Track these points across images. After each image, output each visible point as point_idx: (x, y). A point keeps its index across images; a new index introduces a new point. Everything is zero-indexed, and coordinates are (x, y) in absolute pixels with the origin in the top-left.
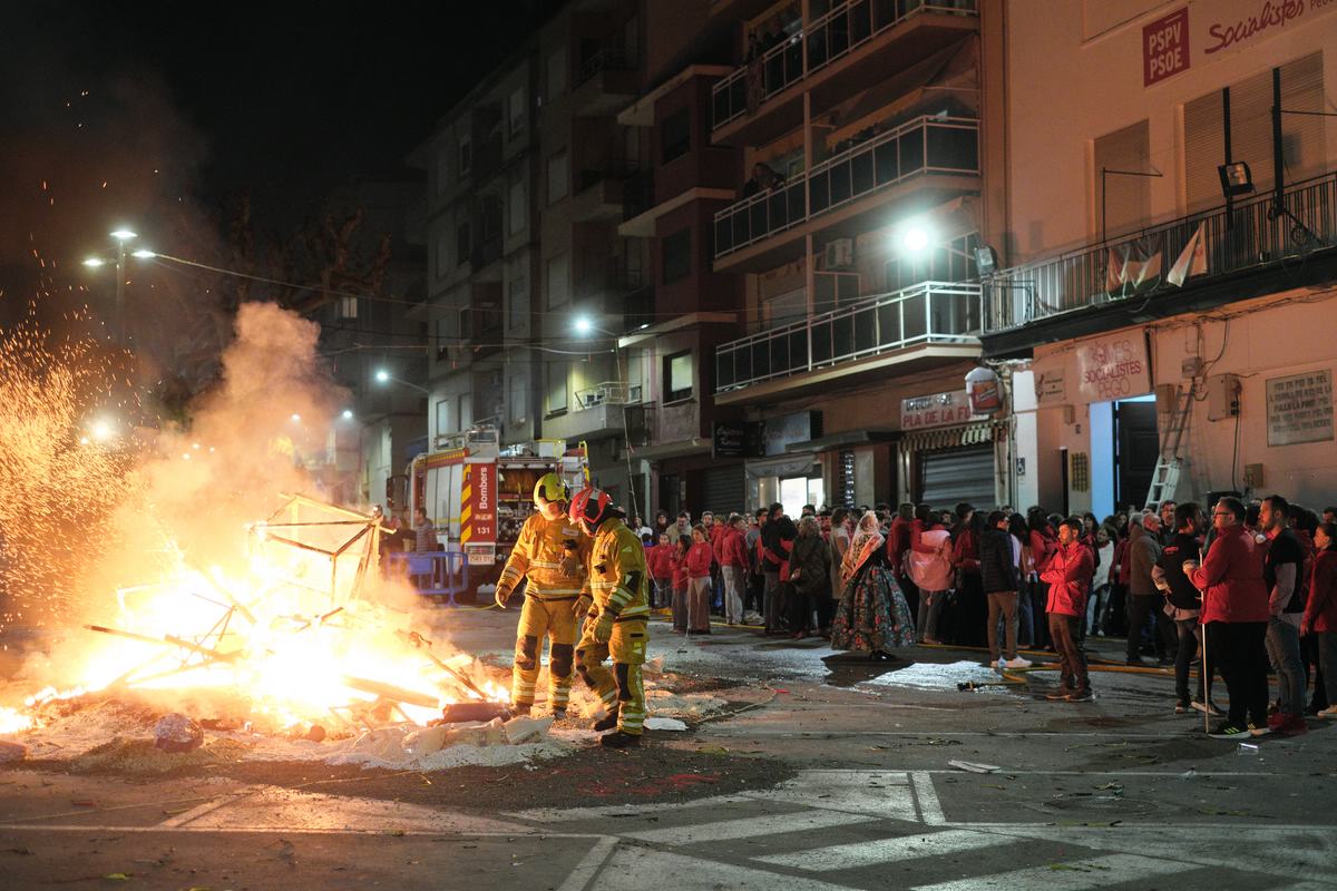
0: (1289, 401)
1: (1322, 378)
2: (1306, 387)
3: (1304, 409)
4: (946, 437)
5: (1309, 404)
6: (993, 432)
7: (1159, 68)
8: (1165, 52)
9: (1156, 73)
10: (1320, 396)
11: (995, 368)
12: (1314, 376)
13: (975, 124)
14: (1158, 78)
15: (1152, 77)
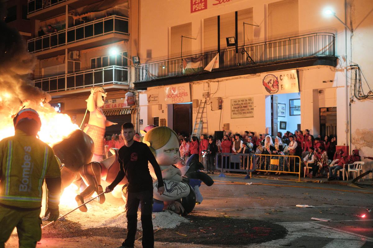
0: (239, 106)
1: (250, 100)
2: (245, 102)
3: (244, 108)
4: (114, 112)
5: (245, 107)
6: (132, 111)
7: (196, 8)
8: (198, 3)
9: (195, 9)
10: (249, 105)
11: (133, 92)
12: (247, 99)
13: (127, 19)
14: (195, 11)
15: (193, 10)
